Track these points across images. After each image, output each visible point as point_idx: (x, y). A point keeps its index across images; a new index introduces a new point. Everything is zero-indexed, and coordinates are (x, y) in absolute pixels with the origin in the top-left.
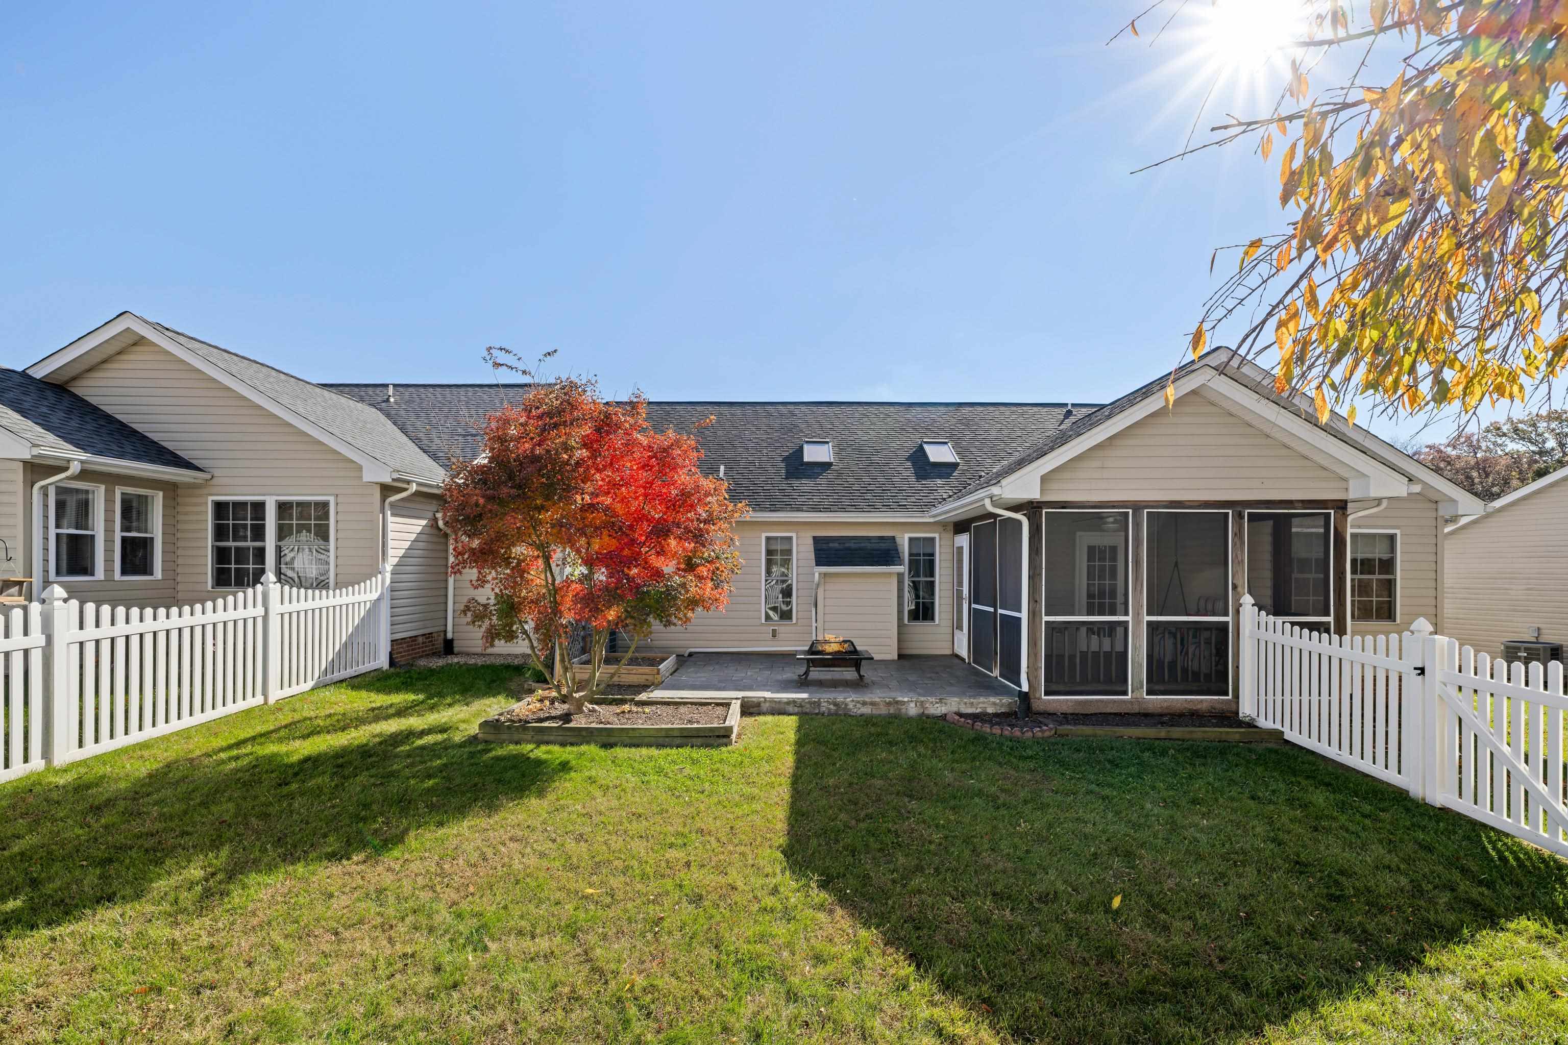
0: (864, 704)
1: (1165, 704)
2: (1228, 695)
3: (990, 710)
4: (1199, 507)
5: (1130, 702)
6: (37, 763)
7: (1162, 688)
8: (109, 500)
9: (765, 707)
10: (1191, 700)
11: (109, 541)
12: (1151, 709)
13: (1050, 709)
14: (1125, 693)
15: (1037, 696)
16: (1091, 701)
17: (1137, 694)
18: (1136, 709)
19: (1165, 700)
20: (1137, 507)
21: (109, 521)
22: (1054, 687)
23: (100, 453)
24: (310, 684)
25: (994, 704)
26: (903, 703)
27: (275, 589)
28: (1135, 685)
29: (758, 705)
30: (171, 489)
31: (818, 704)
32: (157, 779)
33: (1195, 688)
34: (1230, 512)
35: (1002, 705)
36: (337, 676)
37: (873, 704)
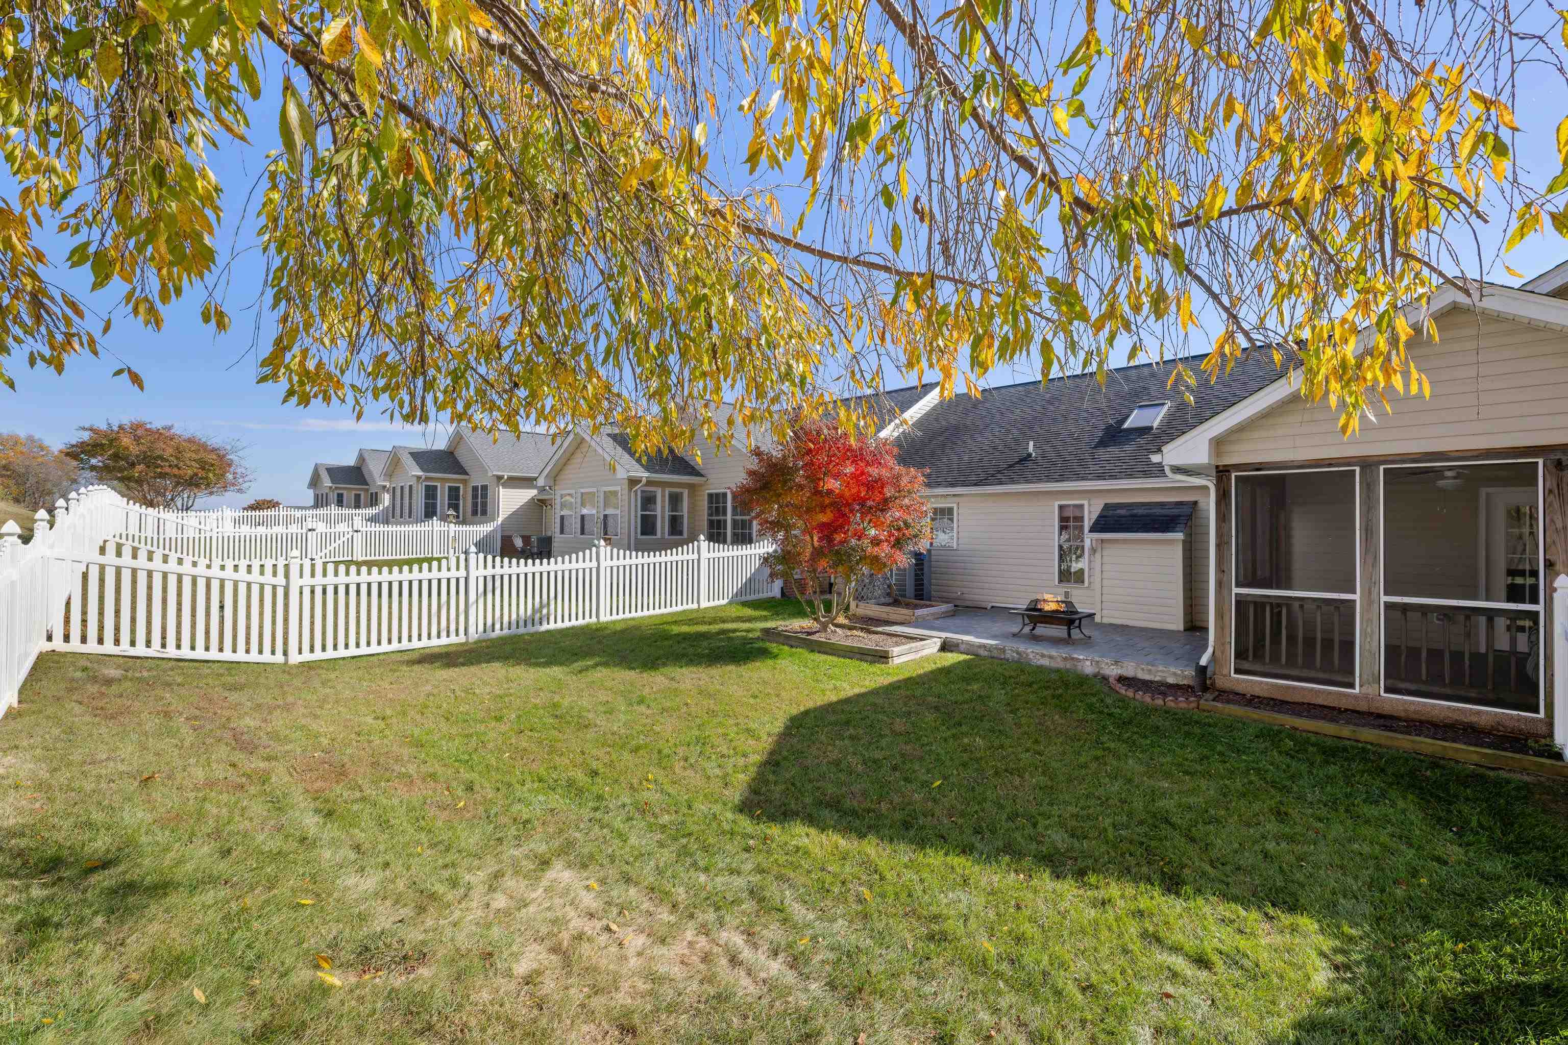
0: (1043, 656)
1: (1412, 708)
2: (1537, 712)
3: (1171, 680)
4: (1476, 458)
5: (1355, 697)
6: (594, 619)
7: (1413, 687)
8: (663, 496)
9: (962, 647)
10: (1458, 709)
11: (663, 517)
12: (1387, 709)
13: (1240, 689)
14: (1352, 686)
15: (1225, 672)
16: (1295, 688)
17: (1370, 690)
18: (1363, 707)
19: (1413, 703)
20: (1368, 464)
21: (663, 507)
22: (1246, 666)
23: (656, 472)
24: (726, 601)
25: (1175, 674)
26: (1078, 660)
27: (704, 545)
28: (1365, 677)
29: (957, 645)
30: (692, 487)
31: (1003, 650)
32: (623, 631)
33: (1473, 695)
34: (1541, 462)
35: (1185, 677)
36: (744, 598)
37: (1051, 657)
